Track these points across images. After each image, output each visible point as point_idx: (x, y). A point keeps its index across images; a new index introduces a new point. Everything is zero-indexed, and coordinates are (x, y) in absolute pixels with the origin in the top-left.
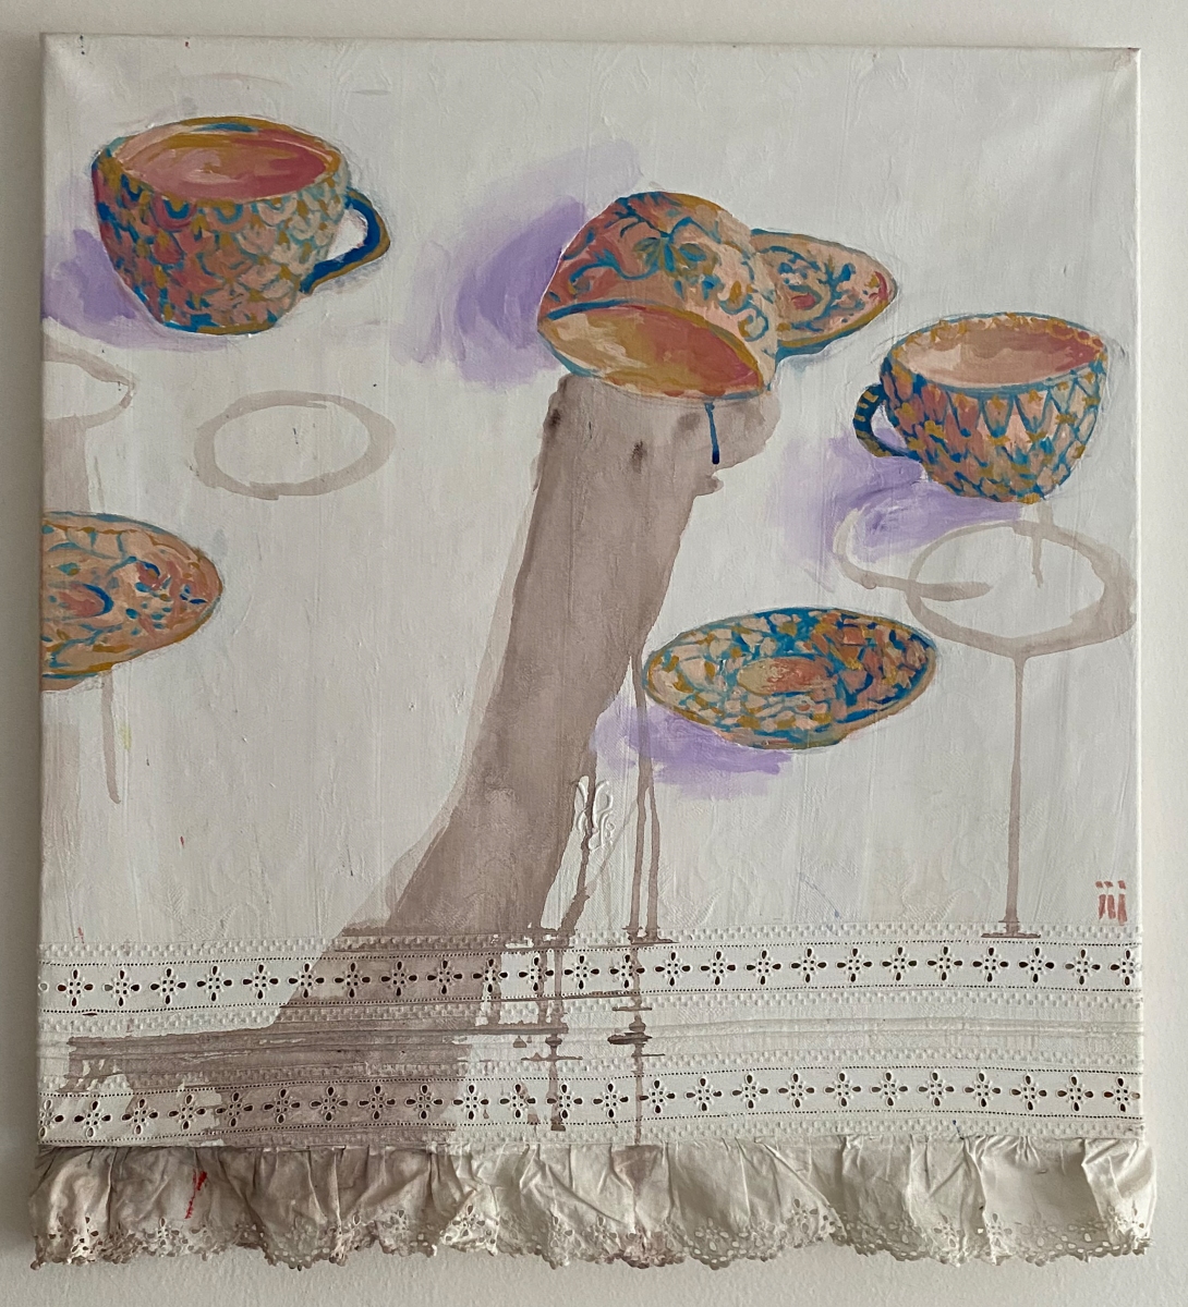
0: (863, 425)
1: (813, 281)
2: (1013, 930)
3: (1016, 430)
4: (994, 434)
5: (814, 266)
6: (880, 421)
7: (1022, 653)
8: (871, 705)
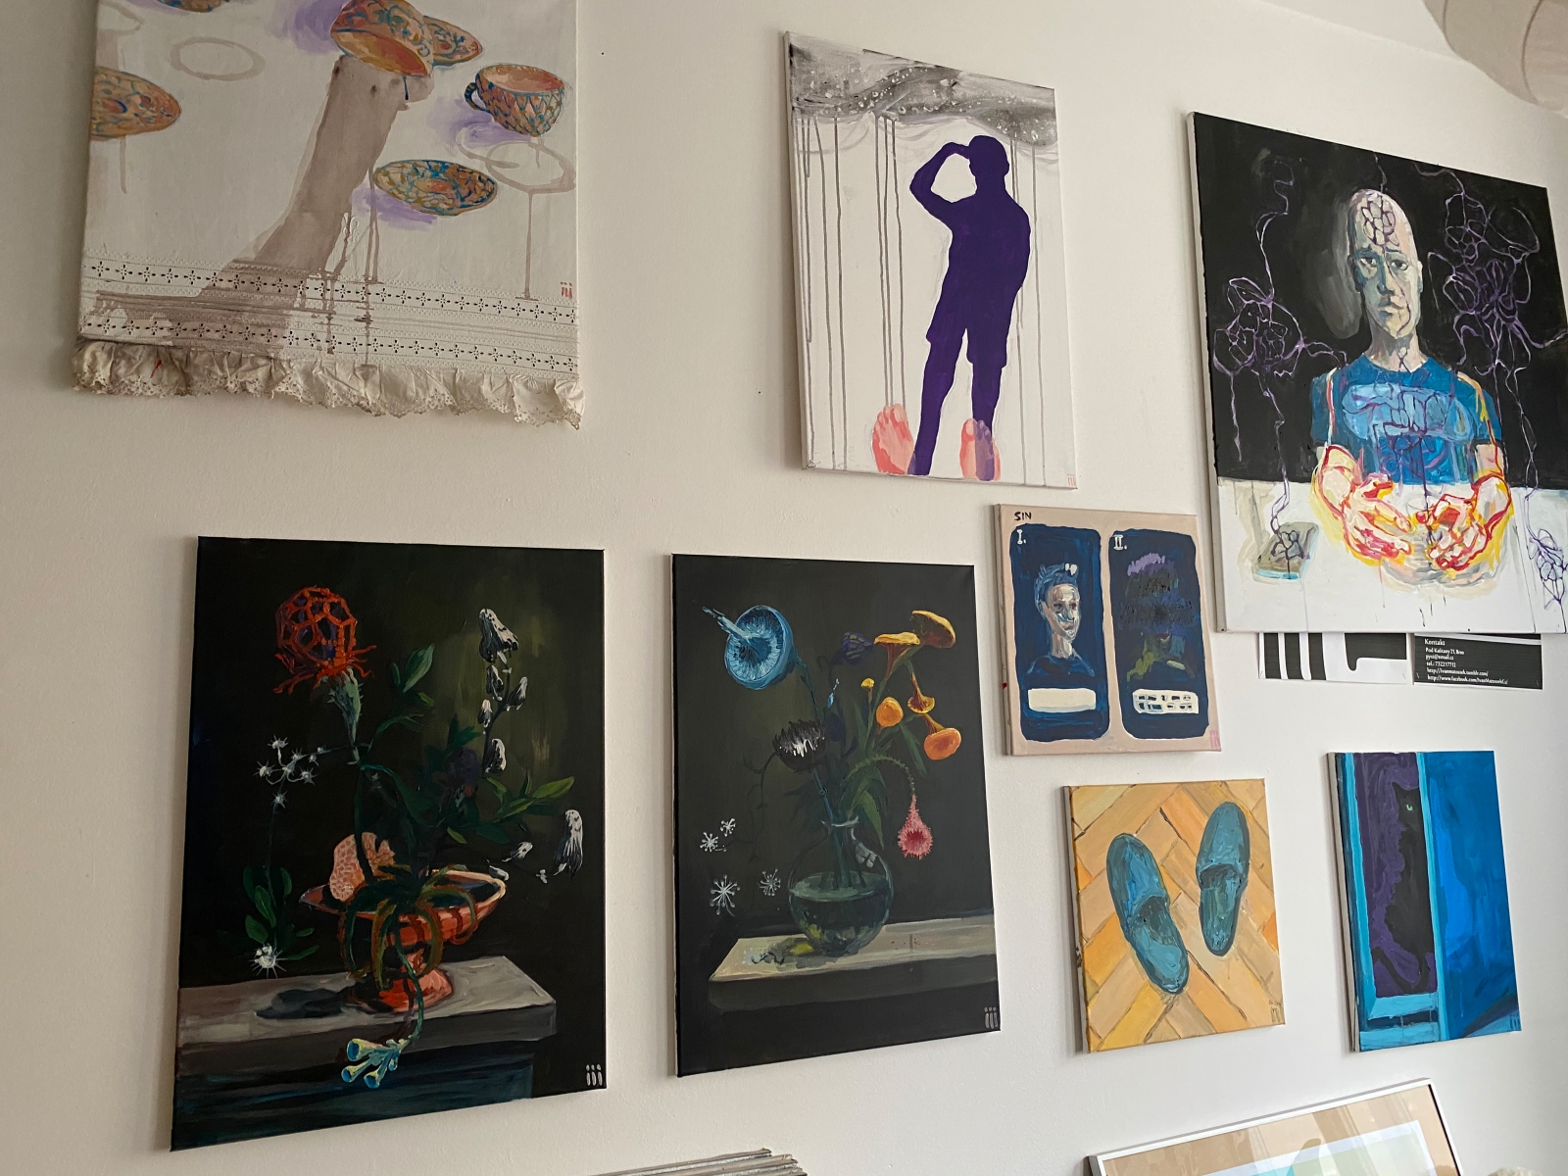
0: (468, 96)
1: (448, 39)
2: (528, 297)
3: (529, 108)
4: (521, 109)
5: (449, 34)
6: (475, 96)
7: (532, 192)
8: (471, 203)
